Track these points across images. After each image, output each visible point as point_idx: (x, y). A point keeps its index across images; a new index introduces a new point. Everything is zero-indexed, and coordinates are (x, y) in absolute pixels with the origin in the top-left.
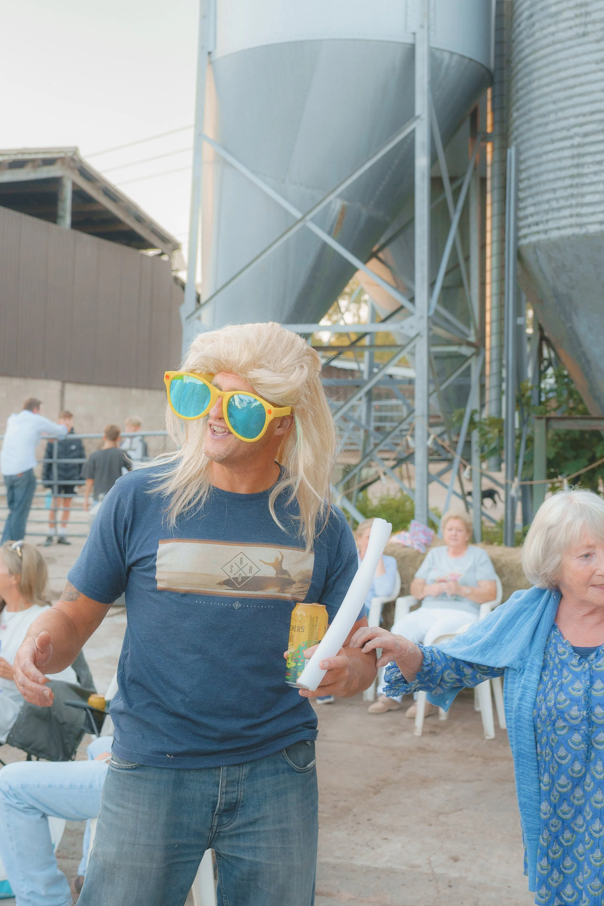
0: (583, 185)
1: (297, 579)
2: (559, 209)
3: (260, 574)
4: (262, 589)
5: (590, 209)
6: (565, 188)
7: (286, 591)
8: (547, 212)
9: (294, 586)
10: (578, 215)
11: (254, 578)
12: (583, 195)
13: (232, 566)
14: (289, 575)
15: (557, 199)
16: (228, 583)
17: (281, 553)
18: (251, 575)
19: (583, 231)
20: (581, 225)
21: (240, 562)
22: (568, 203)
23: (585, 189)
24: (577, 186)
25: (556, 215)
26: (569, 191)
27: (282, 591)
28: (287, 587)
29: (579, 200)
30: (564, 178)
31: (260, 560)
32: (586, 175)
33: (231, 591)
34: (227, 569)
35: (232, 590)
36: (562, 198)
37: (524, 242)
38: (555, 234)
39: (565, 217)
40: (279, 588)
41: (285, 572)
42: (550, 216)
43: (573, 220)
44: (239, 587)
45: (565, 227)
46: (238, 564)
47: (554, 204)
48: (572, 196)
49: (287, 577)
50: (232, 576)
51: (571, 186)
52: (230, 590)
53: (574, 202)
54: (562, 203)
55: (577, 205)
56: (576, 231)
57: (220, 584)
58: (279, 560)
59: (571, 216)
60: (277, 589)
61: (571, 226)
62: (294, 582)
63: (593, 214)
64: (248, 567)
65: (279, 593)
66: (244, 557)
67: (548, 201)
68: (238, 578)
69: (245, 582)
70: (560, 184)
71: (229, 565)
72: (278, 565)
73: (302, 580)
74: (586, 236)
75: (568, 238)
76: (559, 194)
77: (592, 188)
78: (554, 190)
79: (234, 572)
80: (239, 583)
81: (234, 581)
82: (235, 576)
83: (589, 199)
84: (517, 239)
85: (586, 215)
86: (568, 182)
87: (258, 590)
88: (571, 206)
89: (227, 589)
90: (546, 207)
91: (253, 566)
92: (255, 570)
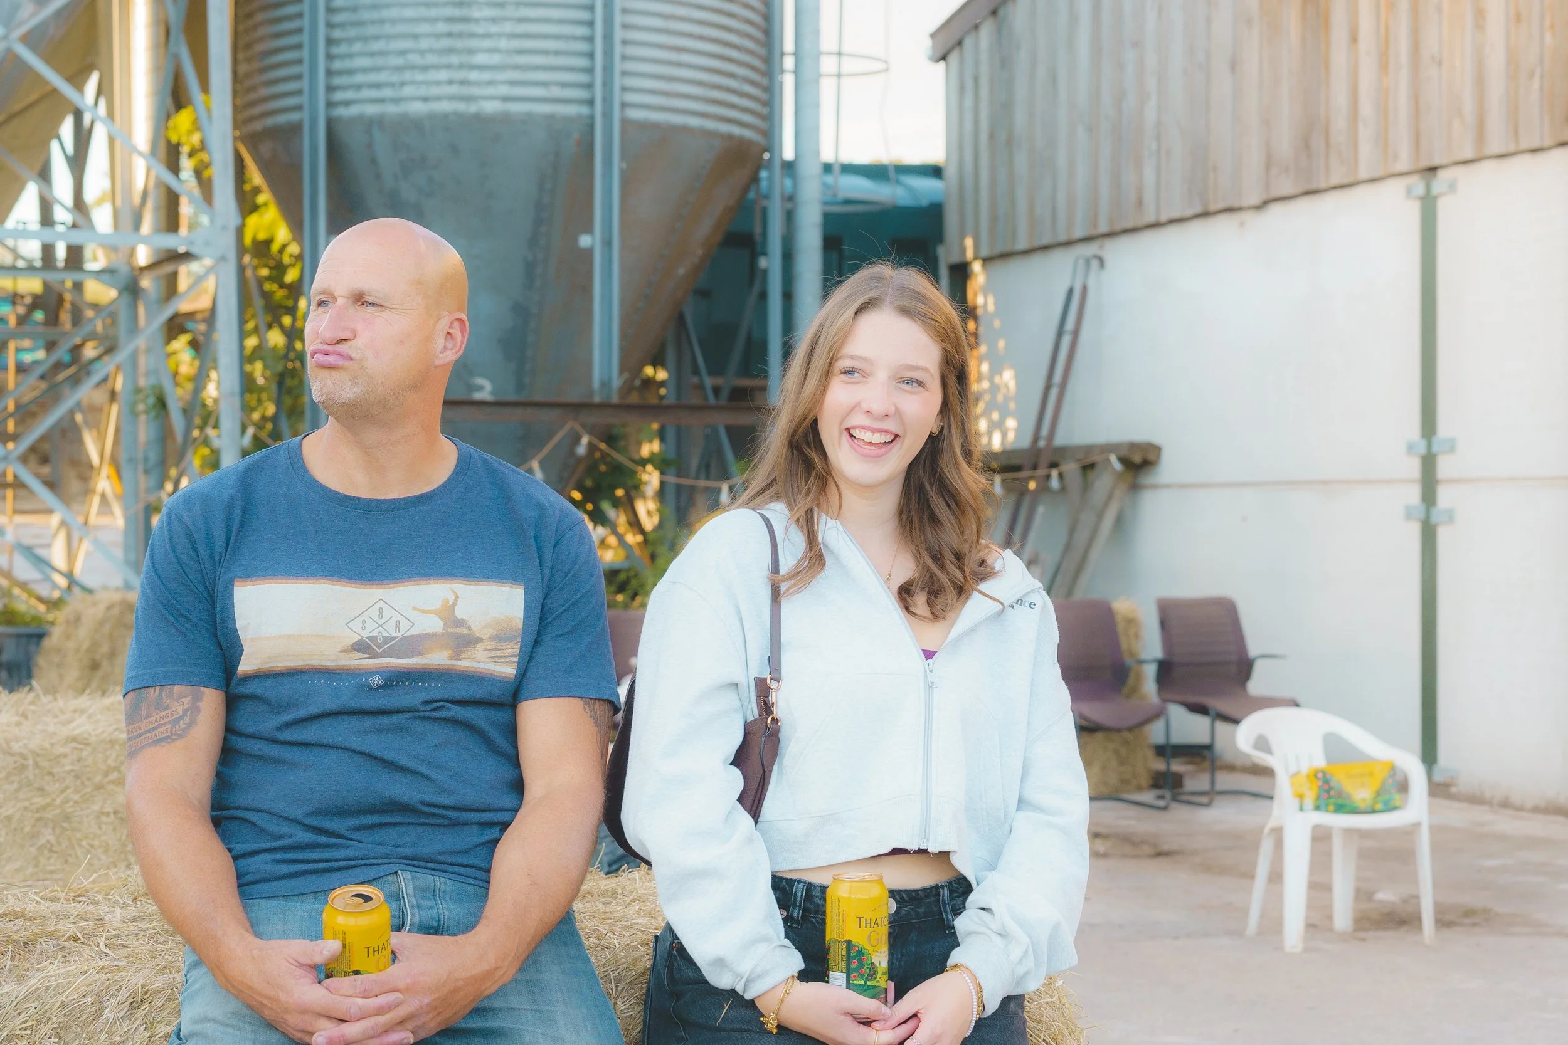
0: (472, 35)
1: (486, 634)
2: (425, 68)
3: (415, 631)
4: (420, 654)
5: (486, 76)
6: (438, 36)
7: (464, 656)
8: (399, 69)
9: (479, 646)
10: (463, 83)
11: (405, 638)
12: (471, 52)
13: (364, 622)
14: (469, 628)
15: (422, 52)
16: (361, 647)
17: (454, 592)
18: (399, 635)
19: (473, 108)
20: (468, 99)
21: (379, 616)
22: (445, 60)
23: (474, 43)
24: (460, 35)
25: (419, 77)
26: (445, 43)
27: (457, 656)
28: (465, 649)
29: (465, 59)
30: (434, 20)
31: (414, 608)
32: (477, 21)
33: (367, 660)
34: (356, 625)
35: (368, 658)
36: (431, 51)
37: (341, 112)
38: (417, 108)
39: (438, 83)
40: (450, 652)
41: (461, 623)
42: (407, 76)
43: (454, 89)
44: (379, 651)
45: (438, 98)
46: (376, 618)
47: (414, 59)
48: (451, 51)
49: (465, 631)
50: (365, 634)
51: (450, 35)
52: (365, 658)
53: (455, 59)
54: (431, 59)
55: (461, 67)
56: (461, 107)
57: (344, 651)
58: (450, 604)
59: (450, 82)
60: (446, 653)
61: (452, 98)
62: (480, 640)
63: (490, 83)
64: (392, 623)
65: (452, 659)
66: (385, 607)
67: (403, 53)
68: (377, 636)
69: (389, 645)
70: (425, 28)
71: (359, 621)
72: (448, 612)
73: (496, 635)
74: (478, 118)
75: (446, 116)
76: (424, 44)
77: (487, 44)
78: (416, 37)
79: (368, 629)
80: (380, 646)
81: (369, 642)
82: (371, 635)
83: (480, 59)
84: (330, 104)
85: (477, 84)
86: (442, 27)
87: (412, 657)
88: (448, 67)
89: (362, 659)
90: (399, 61)
91: (400, 618)
92: (405, 625)
